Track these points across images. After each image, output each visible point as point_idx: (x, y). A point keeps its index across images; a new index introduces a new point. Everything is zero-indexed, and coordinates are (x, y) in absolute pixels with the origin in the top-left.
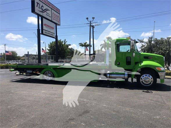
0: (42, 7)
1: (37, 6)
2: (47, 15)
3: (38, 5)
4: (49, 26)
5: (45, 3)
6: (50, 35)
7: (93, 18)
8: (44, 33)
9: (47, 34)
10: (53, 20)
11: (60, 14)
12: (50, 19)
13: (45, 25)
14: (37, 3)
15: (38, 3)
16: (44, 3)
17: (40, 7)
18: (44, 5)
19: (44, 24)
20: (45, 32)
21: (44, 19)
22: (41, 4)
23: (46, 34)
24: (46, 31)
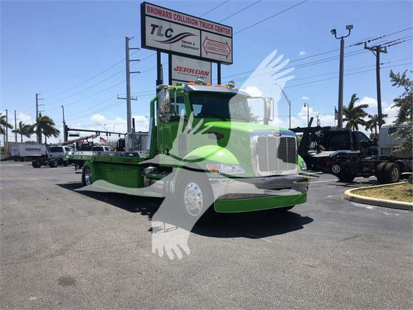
0: (169, 32)
1: (152, 33)
2: (185, 47)
3: (157, 29)
4: (191, 71)
5: (179, 22)
7: (350, 28)
10: (204, 55)
11: (231, 37)
12: (197, 53)
13: (178, 69)
14: (152, 25)
15: (154, 26)
16: (176, 21)
17: (163, 32)
18: (173, 26)
19: (174, 67)
21: (174, 57)
22: (166, 25)
24: (180, 82)
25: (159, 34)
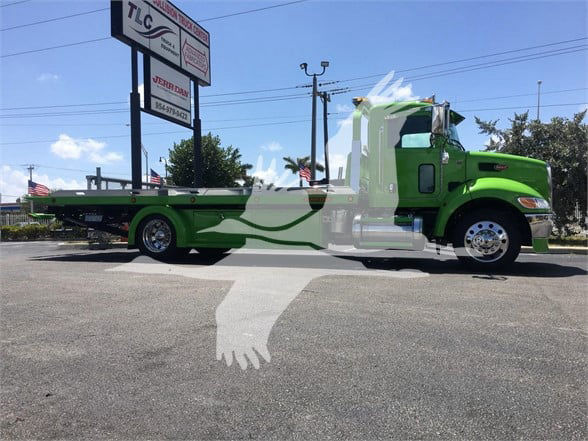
0: (148, 19)
1: (130, 16)
2: (165, 48)
3: (135, 12)
4: (170, 86)
5: (158, 8)
6: (175, 116)
7: (325, 65)
8: (153, 107)
9: (165, 112)
10: (184, 67)
11: (208, 47)
12: (176, 60)
13: (158, 79)
14: (130, 4)
15: (133, 6)
16: (156, 6)
18: (153, 13)
19: (153, 76)
20: (158, 105)
21: (153, 60)
22: (145, 10)
23: (161, 111)
24: (159, 101)
25: (137, 20)
